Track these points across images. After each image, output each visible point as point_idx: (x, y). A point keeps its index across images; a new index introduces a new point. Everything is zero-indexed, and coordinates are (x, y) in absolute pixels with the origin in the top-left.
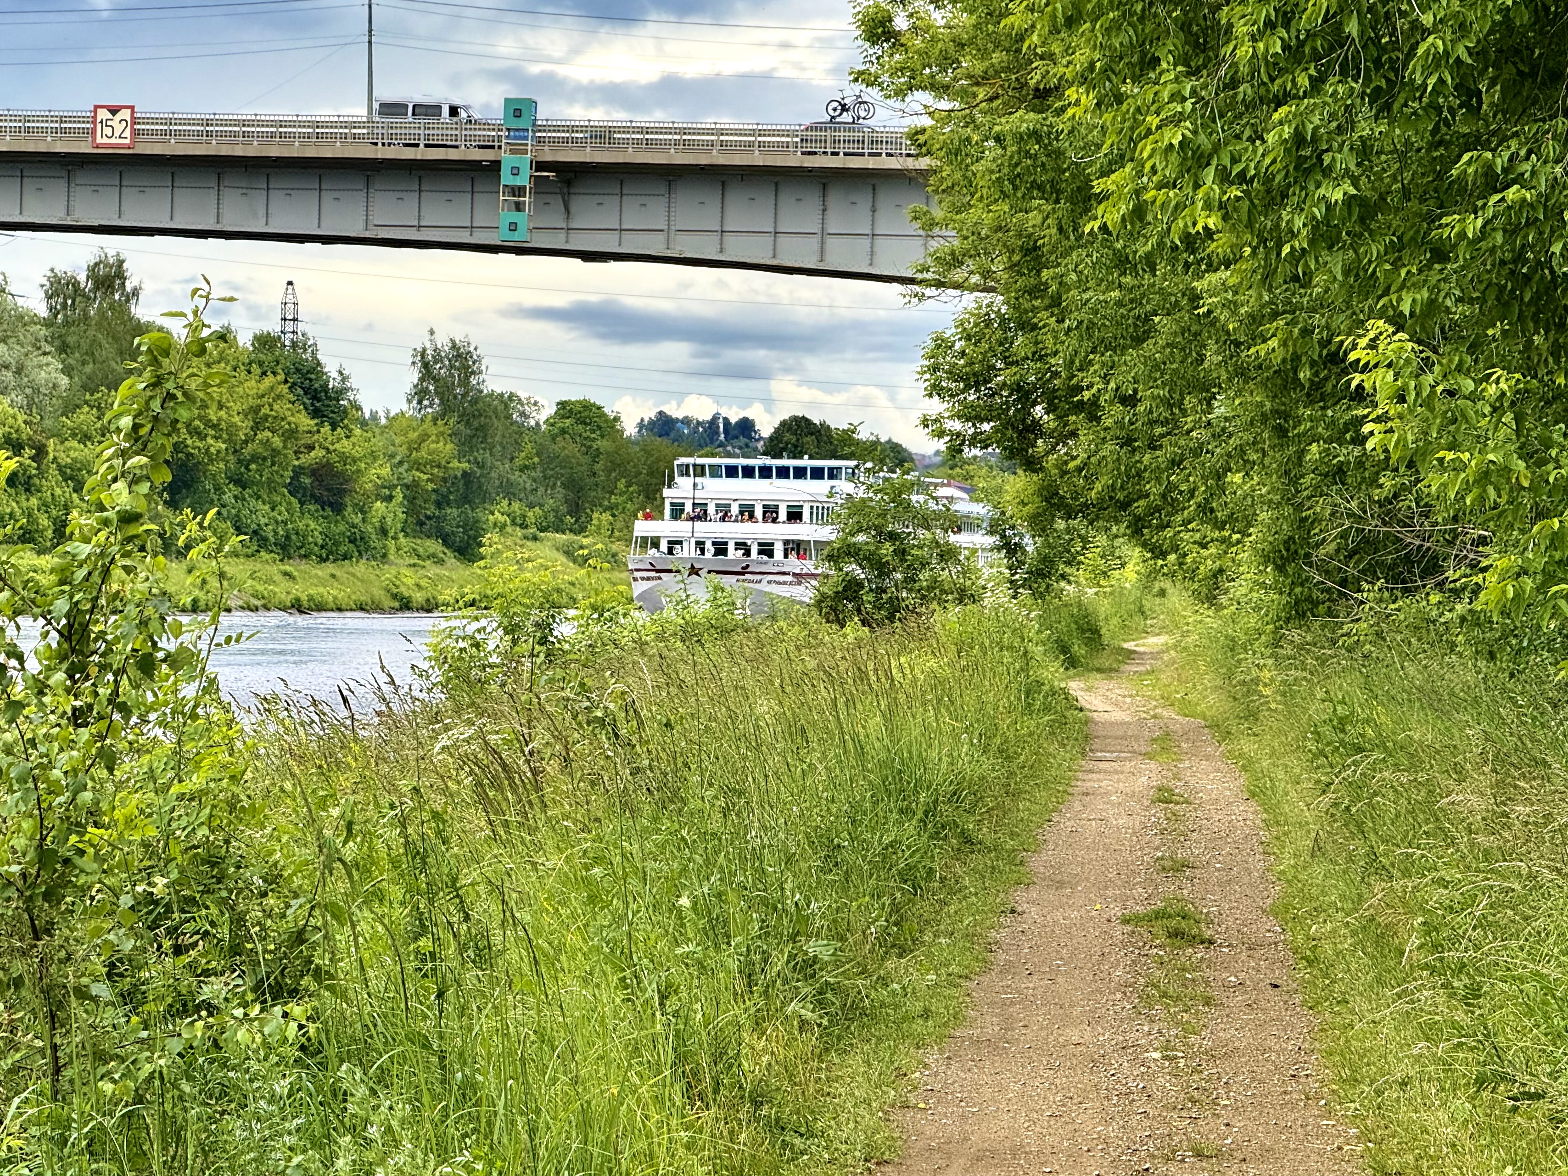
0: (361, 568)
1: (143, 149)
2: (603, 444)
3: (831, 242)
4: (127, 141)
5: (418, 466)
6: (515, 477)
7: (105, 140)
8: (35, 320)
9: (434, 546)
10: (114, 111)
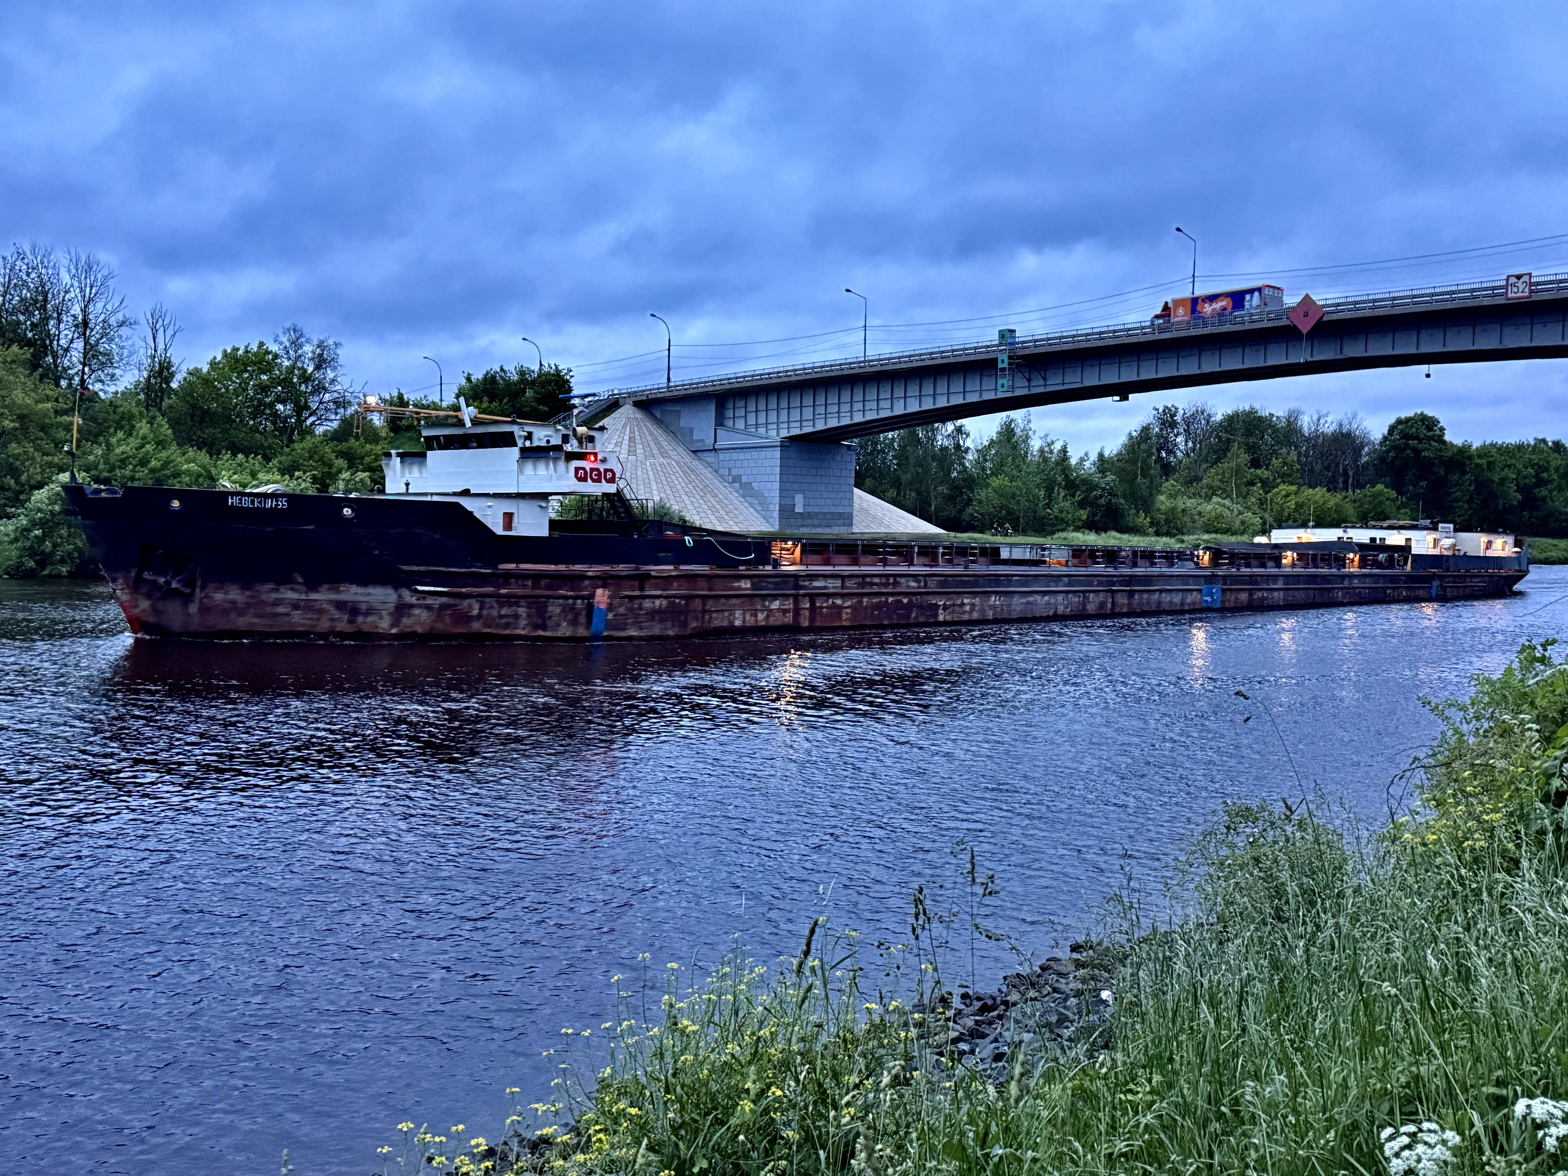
1: (1536, 297)
4: (1527, 294)
7: (1513, 295)
10: (1519, 277)
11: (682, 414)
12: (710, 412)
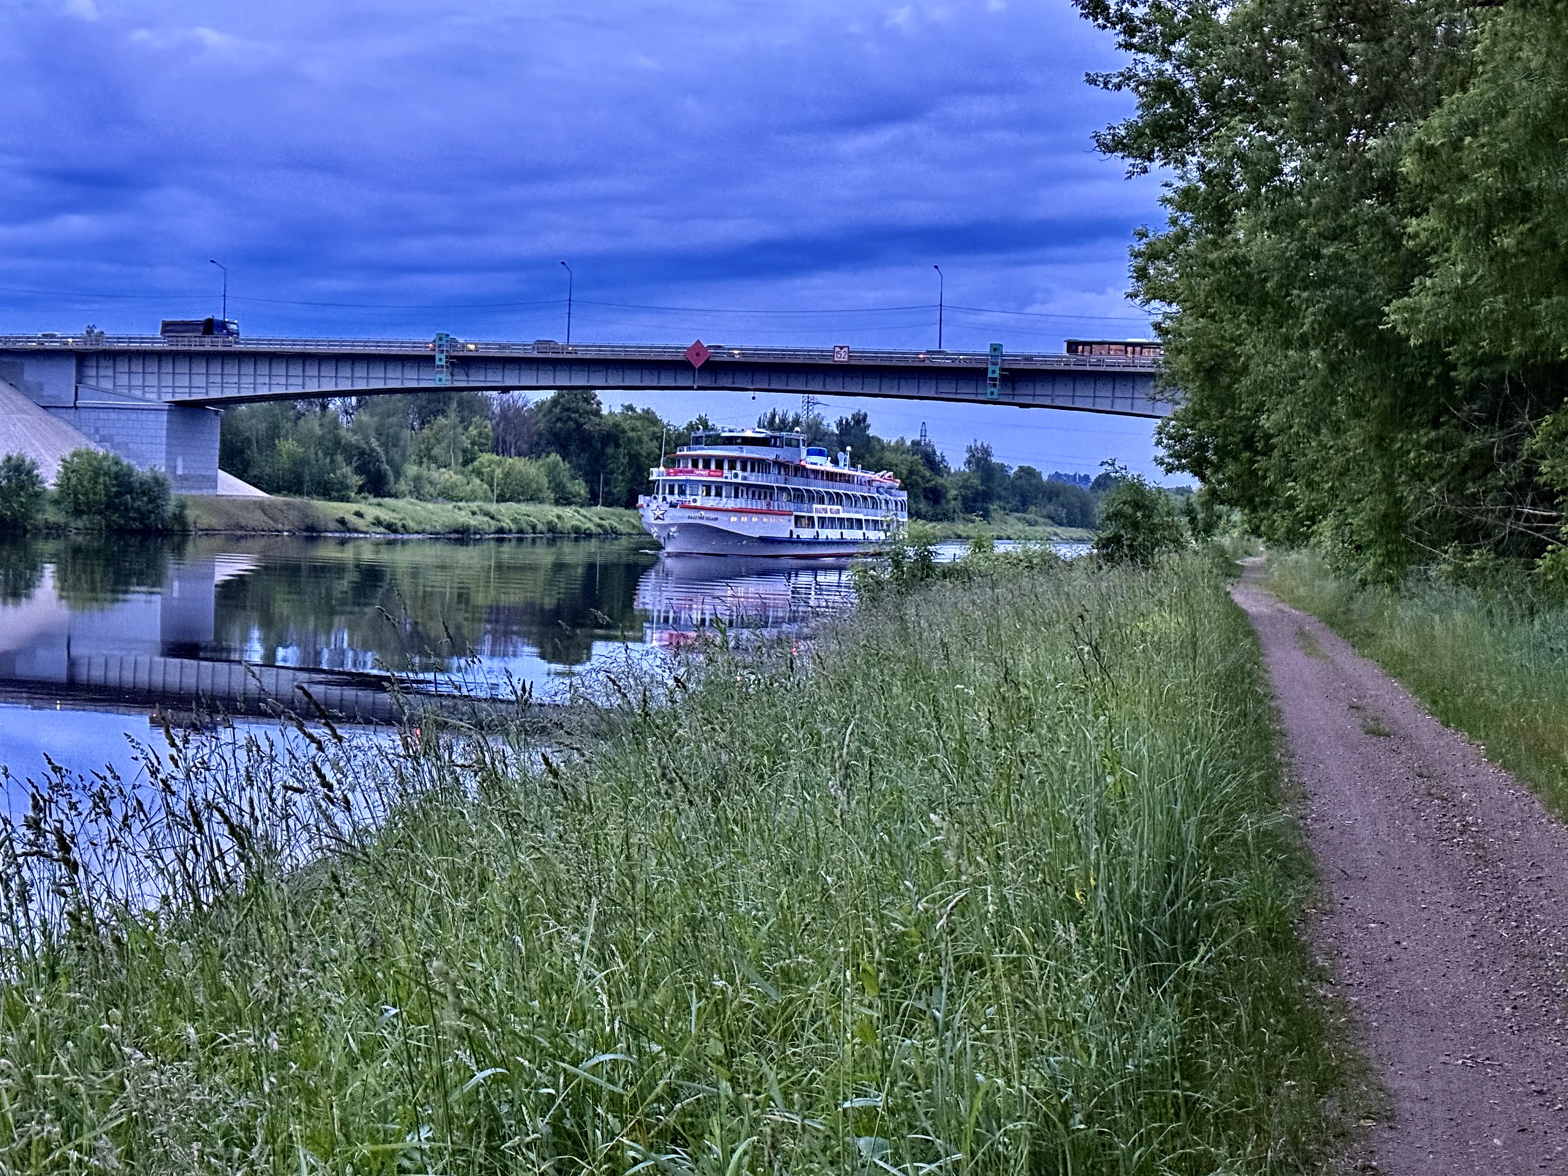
0: (946, 524)
1: (853, 362)
2: (1034, 481)
3: (1116, 401)
4: (846, 360)
5: (966, 488)
6: (1003, 493)
7: (838, 359)
8: (833, 434)
9: (972, 516)
11: (26, 367)
12: (70, 369)
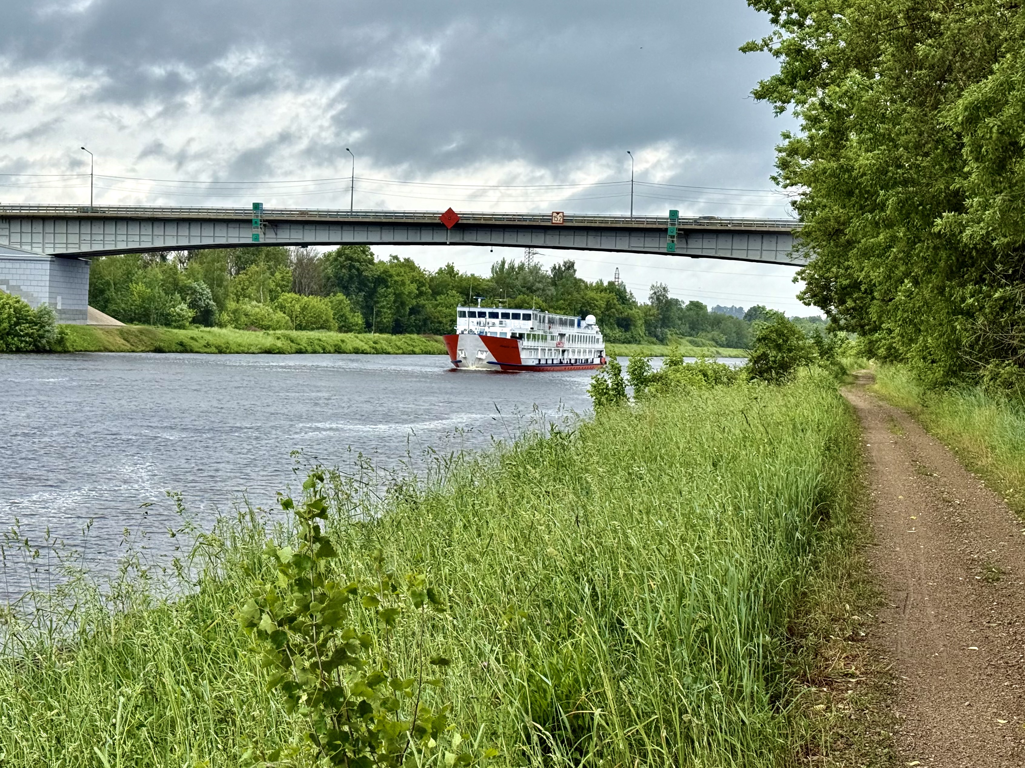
0: (633, 345)
1: (565, 224)
2: (701, 313)
3: (764, 252)
4: (561, 222)
5: (649, 317)
6: (677, 321)
7: (555, 222)
8: (548, 277)
9: (654, 339)
10: (558, 213)
